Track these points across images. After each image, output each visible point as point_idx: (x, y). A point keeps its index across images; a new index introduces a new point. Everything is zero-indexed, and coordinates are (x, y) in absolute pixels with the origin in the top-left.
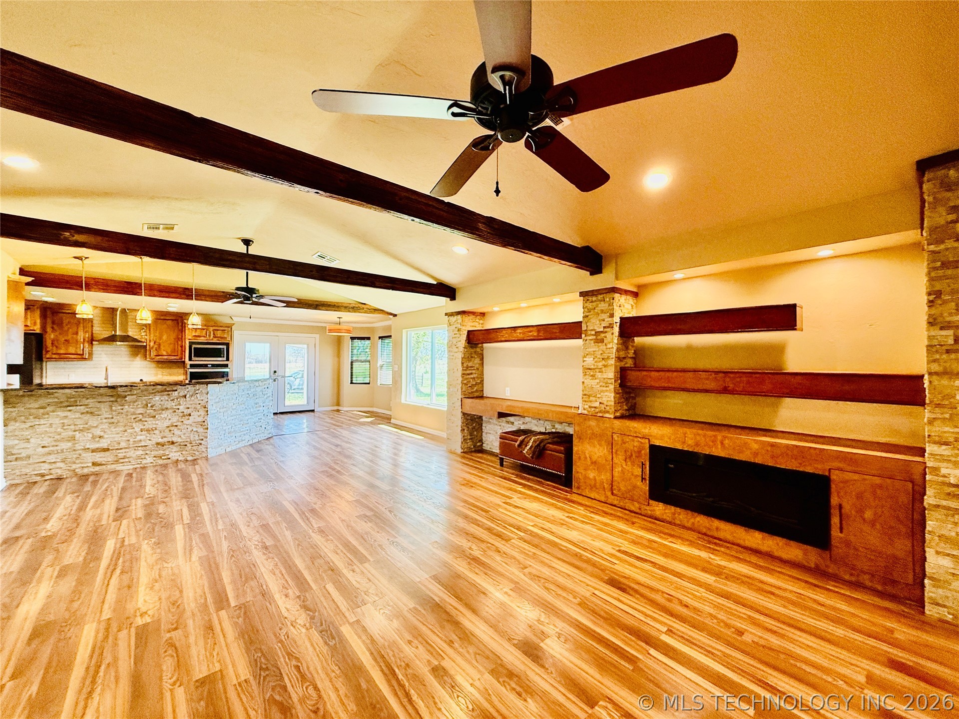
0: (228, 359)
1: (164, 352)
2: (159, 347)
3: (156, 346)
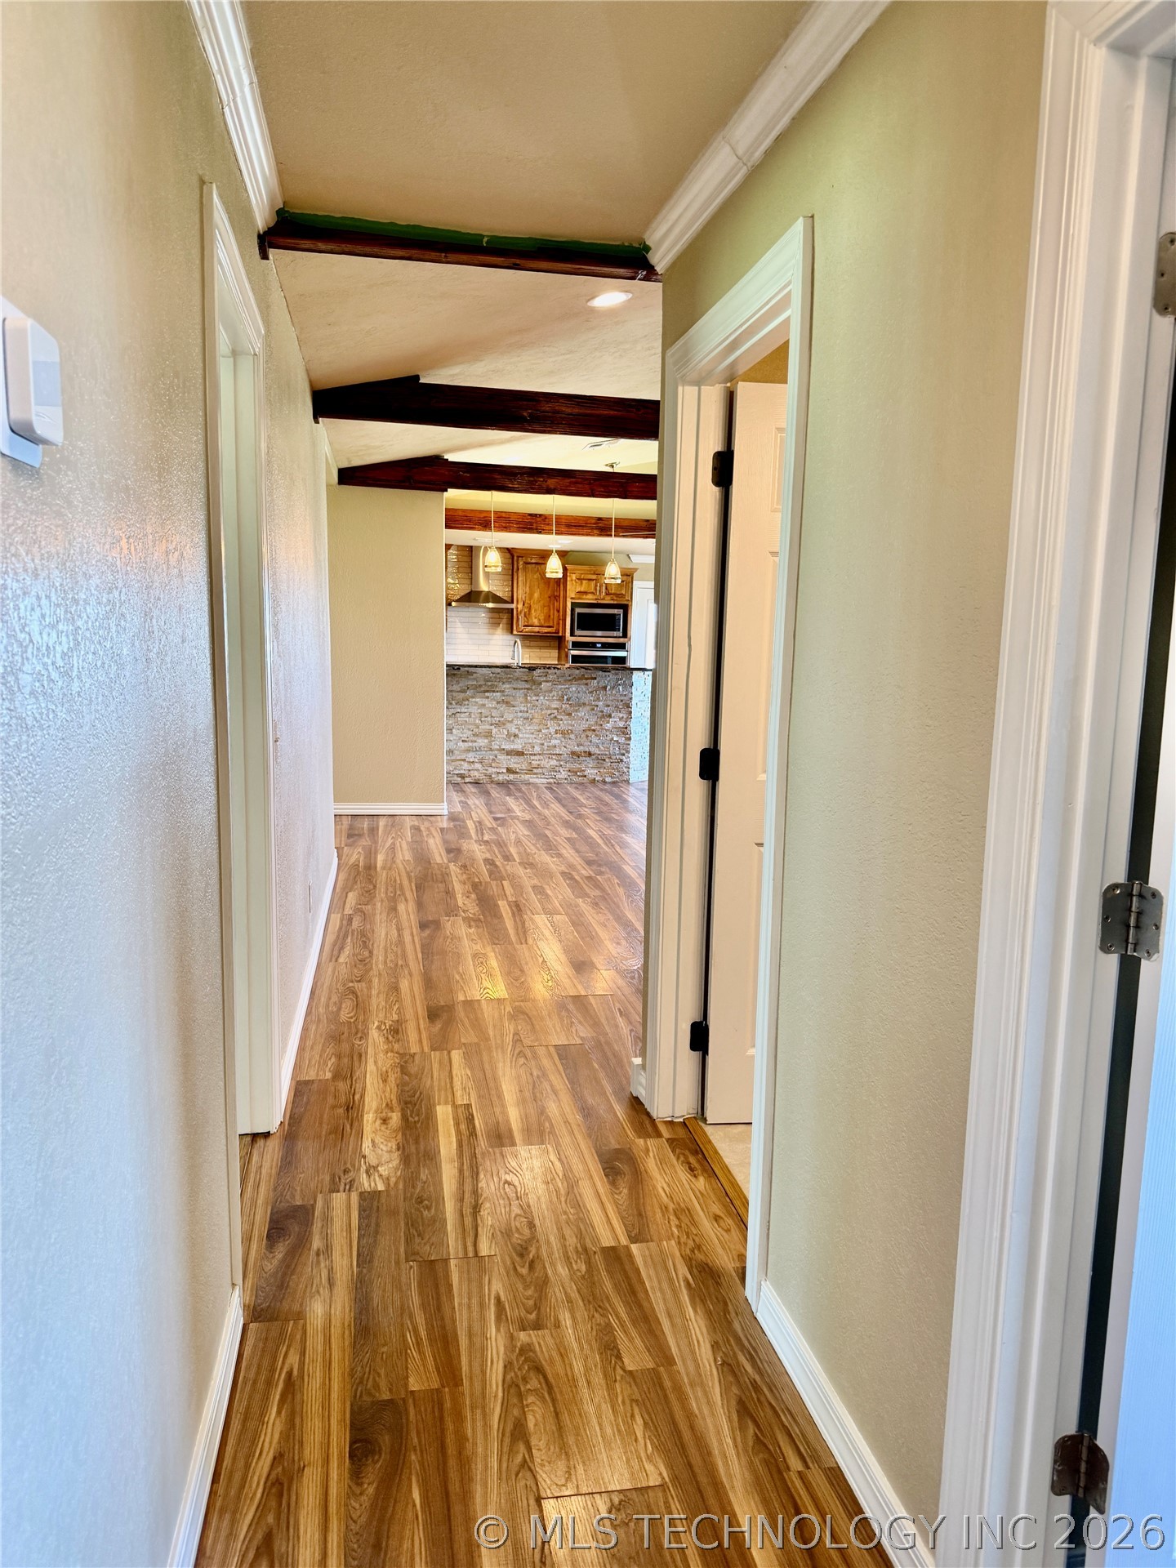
0: (625, 635)
1: (536, 619)
2: (530, 611)
3: (526, 610)
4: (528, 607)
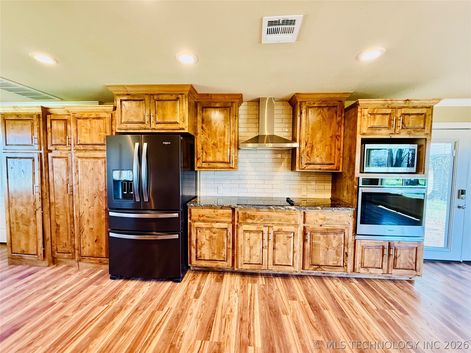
1: (318, 158)
2: (312, 150)
3: (308, 150)
4: (310, 147)
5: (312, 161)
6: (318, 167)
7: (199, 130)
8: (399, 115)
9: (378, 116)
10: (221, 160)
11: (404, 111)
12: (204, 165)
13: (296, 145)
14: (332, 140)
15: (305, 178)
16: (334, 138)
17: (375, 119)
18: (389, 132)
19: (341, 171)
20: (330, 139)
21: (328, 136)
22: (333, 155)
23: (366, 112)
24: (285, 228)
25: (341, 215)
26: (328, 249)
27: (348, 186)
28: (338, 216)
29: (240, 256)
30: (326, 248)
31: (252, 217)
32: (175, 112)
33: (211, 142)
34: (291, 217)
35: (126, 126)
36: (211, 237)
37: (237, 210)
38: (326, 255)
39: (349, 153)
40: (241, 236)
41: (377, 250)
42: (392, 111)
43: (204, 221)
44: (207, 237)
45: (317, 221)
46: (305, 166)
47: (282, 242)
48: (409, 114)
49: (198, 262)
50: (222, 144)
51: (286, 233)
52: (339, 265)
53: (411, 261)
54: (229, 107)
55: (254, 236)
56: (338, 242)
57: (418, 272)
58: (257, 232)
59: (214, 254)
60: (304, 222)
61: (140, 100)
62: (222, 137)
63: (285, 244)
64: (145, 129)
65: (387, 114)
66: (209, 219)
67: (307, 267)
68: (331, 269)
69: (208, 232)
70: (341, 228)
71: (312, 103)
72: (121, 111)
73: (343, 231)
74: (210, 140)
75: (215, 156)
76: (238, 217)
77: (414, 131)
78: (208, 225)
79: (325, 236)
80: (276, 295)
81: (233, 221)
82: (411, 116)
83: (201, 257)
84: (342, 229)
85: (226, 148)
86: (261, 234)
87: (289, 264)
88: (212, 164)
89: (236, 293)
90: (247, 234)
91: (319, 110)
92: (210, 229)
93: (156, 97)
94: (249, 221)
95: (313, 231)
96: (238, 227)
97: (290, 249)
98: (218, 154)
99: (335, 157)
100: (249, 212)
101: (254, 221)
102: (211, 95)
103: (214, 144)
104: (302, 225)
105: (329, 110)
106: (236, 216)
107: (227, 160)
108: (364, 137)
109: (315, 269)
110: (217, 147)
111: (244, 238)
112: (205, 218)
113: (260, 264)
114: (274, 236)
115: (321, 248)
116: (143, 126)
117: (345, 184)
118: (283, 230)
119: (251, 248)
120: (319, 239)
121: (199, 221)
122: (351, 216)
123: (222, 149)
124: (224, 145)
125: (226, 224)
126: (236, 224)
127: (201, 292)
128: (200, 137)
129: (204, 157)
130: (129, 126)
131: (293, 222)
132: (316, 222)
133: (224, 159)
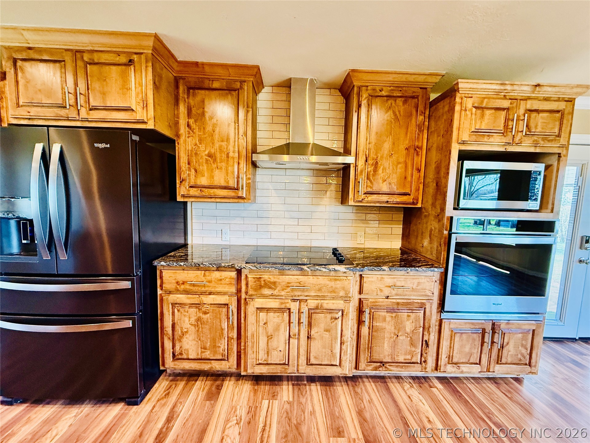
0: (546, 207)
1: (385, 183)
2: (375, 170)
3: (369, 169)
4: (372, 165)
5: (375, 189)
6: (385, 198)
7: (183, 130)
8: (522, 111)
9: (488, 112)
10: (223, 184)
11: (530, 105)
12: (193, 192)
13: (350, 160)
14: (408, 155)
15: (363, 216)
16: (412, 151)
17: (483, 116)
18: (505, 140)
19: (419, 205)
20: (404, 152)
21: (402, 147)
22: (409, 179)
23: (469, 103)
24: (328, 304)
25: (421, 281)
26: (398, 336)
27: (431, 230)
28: (416, 281)
29: (250, 351)
30: (395, 334)
31: (271, 285)
32: (125, 88)
33: (204, 151)
34: (339, 284)
35: (29, 112)
36: (199, 319)
37: (244, 272)
38: (394, 345)
39: (436, 176)
40: (251, 319)
41: (475, 335)
42: (511, 103)
43: (186, 292)
44: (193, 320)
45: (381, 290)
46: (363, 196)
47: (322, 326)
48: (537, 111)
49: (176, 362)
50: (224, 156)
51: (330, 311)
52: (414, 360)
53: (524, 351)
54: (236, 90)
55: (274, 318)
56: (414, 324)
57: (533, 368)
58: (280, 310)
59: (205, 348)
60: (360, 292)
61: (55, 61)
62: (224, 144)
63: (327, 330)
64: (68, 119)
65: (504, 109)
66: (195, 289)
67: (362, 365)
68: (402, 367)
69: (193, 310)
70: (419, 301)
71: (378, 89)
72: (17, 82)
73: (422, 306)
74: (202, 147)
75: (212, 177)
76: (247, 284)
77: (543, 140)
78: (194, 299)
79: (394, 315)
80: (308, 425)
81: (239, 291)
82: (541, 115)
83: (181, 354)
84: (422, 303)
85: (231, 162)
86: (286, 315)
87: (334, 363)
88: (206, 190)
89: (237, 425)
90: (262, 315)
91: (389, 102)
92: (198, 306)
93: (86, 57)
94: (266, 291)
95: (375, 307)
96: (246, 303)
97: (336, 338)
98: (217, 173)
99: (411, 183)
100: (266, 277)
101: (276, 292)
102: (203, 64)
103: (210, 155)
104: (357, 297)
105: (405, 102)
106: (243, 283)
107: (232, 183)
108: (464, 148)
109: (376, 369)
110: (215, 160)
111: (257, 321)
112: (187, 287)
113: (284, 364)
114: (310, 317)
115: (387, 335)
116: (63, 112)
117: (427, 228)
118: (325, 306)
119: (270, 337)
120: (384, 320)
121: (177, 291)
122: (436, 281)
123: (224, 164)
124: (228, 157)
125: (227, 297)
126: (243, 296)
127: (173, 426)
128: (185, 141)
129: (192, 177)
130: (34, 111)
131: (342, 293)
132: (379, 293)
133: (228, 182)
